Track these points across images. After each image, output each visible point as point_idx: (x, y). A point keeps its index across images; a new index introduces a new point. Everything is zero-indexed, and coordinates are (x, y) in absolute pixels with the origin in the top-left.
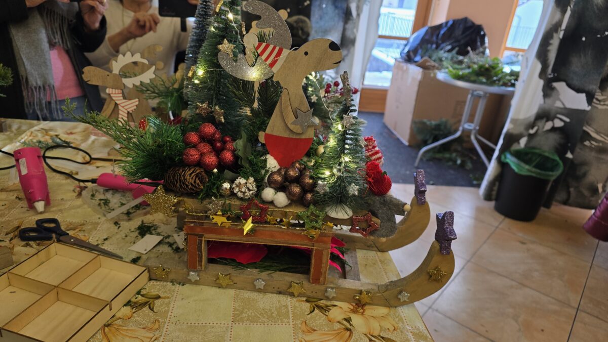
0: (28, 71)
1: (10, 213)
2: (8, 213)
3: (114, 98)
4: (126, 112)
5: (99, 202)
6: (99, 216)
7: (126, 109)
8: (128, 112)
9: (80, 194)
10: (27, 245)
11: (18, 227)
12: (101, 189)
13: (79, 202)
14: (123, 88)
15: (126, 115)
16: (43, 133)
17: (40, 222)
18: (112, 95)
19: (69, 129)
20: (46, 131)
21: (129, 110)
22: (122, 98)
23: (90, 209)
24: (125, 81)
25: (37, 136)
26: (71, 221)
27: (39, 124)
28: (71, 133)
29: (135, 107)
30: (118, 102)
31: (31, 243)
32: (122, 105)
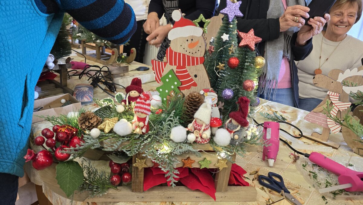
0: (268, 71)
1: (252, 159)
2: (251, 159)
3: (331, 99)
4: (338, 110)
5: (309, 173)
6: (309, 185)
7: (338, 108)
8: (339, 110)
9: (295, 161)
10: (263, 189)
11: (257, 172)
12: (310, 163)
13: (293, 167)
14: (341, 92)
15: (336, 112)
16: (268, 108)
17: (271, 174)
18: (330, 96)
19: (283, 109)
20: (270, 107)
21: (340, 109)
22: (338, 100)
23: (302, 176)
24: (345, 88)
25: (265, 109)
26: (289, 181)
27: (266, 102)
28: (284, 112)
29: (347, 108)
30: (333, 102)
31: (265, 188)
32: (336, 104)
